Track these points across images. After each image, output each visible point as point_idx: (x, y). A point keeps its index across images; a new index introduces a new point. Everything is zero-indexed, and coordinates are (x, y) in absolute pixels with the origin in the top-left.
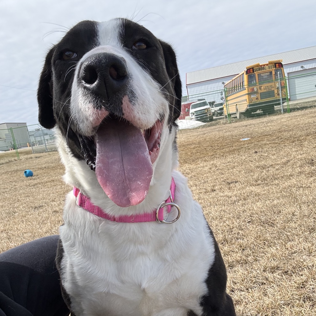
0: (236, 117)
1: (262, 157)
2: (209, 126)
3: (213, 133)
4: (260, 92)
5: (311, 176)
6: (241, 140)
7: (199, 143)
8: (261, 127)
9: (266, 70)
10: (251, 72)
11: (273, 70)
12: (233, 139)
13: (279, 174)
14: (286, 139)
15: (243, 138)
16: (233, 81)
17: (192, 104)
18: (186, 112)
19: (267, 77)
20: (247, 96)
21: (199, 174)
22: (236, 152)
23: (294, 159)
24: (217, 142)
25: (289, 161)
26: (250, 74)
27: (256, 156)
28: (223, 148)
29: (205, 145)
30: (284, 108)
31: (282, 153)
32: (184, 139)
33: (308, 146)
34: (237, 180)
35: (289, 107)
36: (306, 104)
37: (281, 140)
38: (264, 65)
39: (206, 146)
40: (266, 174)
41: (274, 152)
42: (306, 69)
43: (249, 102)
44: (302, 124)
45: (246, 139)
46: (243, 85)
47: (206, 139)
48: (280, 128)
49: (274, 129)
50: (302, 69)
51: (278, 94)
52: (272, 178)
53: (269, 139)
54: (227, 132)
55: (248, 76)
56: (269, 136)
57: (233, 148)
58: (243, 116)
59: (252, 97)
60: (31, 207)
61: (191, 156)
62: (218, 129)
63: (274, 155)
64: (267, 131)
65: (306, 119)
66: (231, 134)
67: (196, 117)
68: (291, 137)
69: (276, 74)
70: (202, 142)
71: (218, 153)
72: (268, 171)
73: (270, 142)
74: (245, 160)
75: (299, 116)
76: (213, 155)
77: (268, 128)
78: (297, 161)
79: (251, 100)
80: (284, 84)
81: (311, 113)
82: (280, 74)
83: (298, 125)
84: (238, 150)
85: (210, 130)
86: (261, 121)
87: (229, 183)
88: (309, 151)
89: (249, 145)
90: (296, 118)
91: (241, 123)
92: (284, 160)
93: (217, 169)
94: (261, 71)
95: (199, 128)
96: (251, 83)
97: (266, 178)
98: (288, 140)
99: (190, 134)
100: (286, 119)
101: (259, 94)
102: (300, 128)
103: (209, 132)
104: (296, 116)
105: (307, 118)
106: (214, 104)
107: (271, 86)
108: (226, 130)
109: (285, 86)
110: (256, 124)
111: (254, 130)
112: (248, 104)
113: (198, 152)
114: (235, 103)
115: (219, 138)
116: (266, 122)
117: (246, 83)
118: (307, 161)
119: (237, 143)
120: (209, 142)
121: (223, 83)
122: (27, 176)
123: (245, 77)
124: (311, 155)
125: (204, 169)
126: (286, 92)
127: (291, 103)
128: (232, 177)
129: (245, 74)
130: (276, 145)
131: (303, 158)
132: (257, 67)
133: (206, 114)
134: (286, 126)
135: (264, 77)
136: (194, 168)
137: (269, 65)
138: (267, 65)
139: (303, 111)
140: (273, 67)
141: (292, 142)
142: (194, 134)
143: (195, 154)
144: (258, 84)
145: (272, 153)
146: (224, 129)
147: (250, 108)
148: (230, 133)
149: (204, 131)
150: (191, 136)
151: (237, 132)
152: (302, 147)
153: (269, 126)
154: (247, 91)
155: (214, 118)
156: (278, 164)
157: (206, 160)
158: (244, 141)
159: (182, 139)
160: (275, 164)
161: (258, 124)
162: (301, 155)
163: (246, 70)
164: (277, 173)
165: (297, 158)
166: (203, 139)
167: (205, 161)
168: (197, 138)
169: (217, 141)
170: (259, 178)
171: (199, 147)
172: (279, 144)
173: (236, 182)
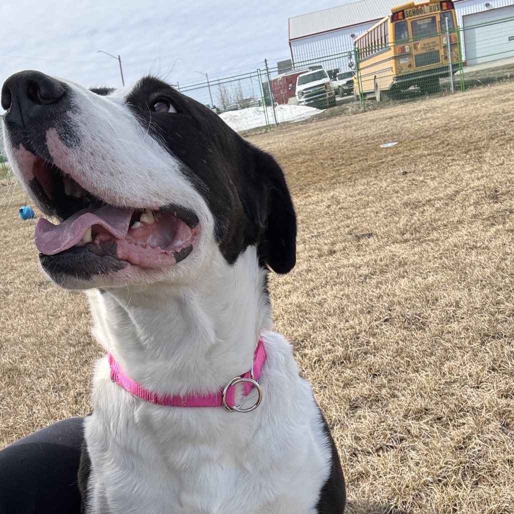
0: (375, 98)
1: (414, 182)
2: (329, 117)
3: (336, 132)
4: (416, 54)
5: (493, 224)
6: (381, 146)
7: (312, 152)
8: (416, 121)
9: (425, 13)
10: (400, 17)
11: (436, 13)
12: (368, 144)
13: (439, 220)
14: (455, 145)
15: (385, 142)
16: (370, 33)
17: (300, 76)
18: (289, 91)
19: (426, 26)
20: (393, 61)
21: (310, 217)
22: (372, 172)
23: (466, 189)
24: (341, 150)
25: (457, 192)
26: (398, 21)
27: (404, 182)
28: (352, 164)
29: (321, 157)
30: (456, 80)
31: (447, 175)
32: (285, 143)
33: (491, 161)
34: (371, 231)
35: (464, 78)
36: (492, 73)
37: (448, 148)
38: (422, 5)
39: (323, 159)
40: (419, 220)
41: (434, 173)
42: (495, 9)
43: (396, 71)
44: (484, 116)
45: (390, 145)
46: (387, 42)
47: (323, 144)
48: (446, 123)
49: (437, 124)
50: (488, 9)
51: (446, 58)
52: (428, 228)
53: (428, 146)
54: (358, 129)
55: (395, 24)
56: (427, 140)
57: (367, 162)
58: (386, 97)
59: (402, 62)
60: (34, 282)
61: (298, 179)
62: (342, 125)
63: (434, 178)
64: (425, 128)
65: (491, 105)
66: (366, 133)
67: (306, 99)
68: (464, 140)
69: (442, 21)
70: (317, 149)
71: (343, 172)
72: (422, 212)
73: (430, 151)
74: (386, 189)
75: (479, 98)
76: (334, 177)
77: (427, 123)
78: (470, 193)
79: (400, 68)
80: (456, 38)
81: (500, 93)
82: (448, 21)
83: (477, 117)
84: (376, 167)
85: (330, 126)
86: (415, 109)
87: (359, 238)
88: (492, 172)
89: (394, 158)
90: (475, 102)
91: (383, 111)
92: (450, 191)
93: (340, 209)
94: (417, 16)
95: (311, 122)
96: (401, 38)
97: (419, 227)
98: (459, 147)
99: (297, 134)
100: (457, 104)
101: (414, 58)
102: (480, 122)
103: (329, 131)
104: (475, 98)
105: (492, 103)
106: (338, 74)
107: (435, 42)
108: (358, 127)
109: (458, 42)
110: (407, 115)
111: (404, 125)
112: (395, 76)
113: (309, 172)
114: (372, 74)
115: (345, 142)
116: (423, 110)
117: (390, 38)
118: (488, 193)
119: (375, 152)
120: (328, 149)
121: (353, 36)
122: (25, 218)
123: (390, 27)
124: (495, 181)
125: (319, 208)
126: (458, 54)
127: (466, 70)
128: (365, 225)
129: (389, 21)
130: (439, 158)
131: (482, 186)
132: (411, 8)
133: (324, 94)
134: (458, 119)
135: (422, 27)
136: (301, 205)
137: (430, 5)
138: (427, 4)
139: (486, 89)
140: (437, 8)
141: (465, 152)
142: (303, 134)
143: (305, 174)
144: (412, 40)
145: (431, 175)
146: (354, 125)
147: (397, 83)
148: (364, 133)
149: (320, 128)
150: (297, 139)
151: (376, 131)
152: (480, 162)
153: (428, 119)
154: (393, 53)
155: (338, 99)
156: (440, 199)
157: (323, 188)
158: (386, 148)
159: (284, 143)
160: (435, 197)
161: (411, 114)
162: (478, 179)
163: (391, 14)
164: (437, 217)
165: (472, 185)
166: (318, 144)
167: (320, 190)
168: (307, 142)
169: (342, 148)
170: (408, 228)
171: (312, 160)
172: (444, 155)
173: (370, 235)
